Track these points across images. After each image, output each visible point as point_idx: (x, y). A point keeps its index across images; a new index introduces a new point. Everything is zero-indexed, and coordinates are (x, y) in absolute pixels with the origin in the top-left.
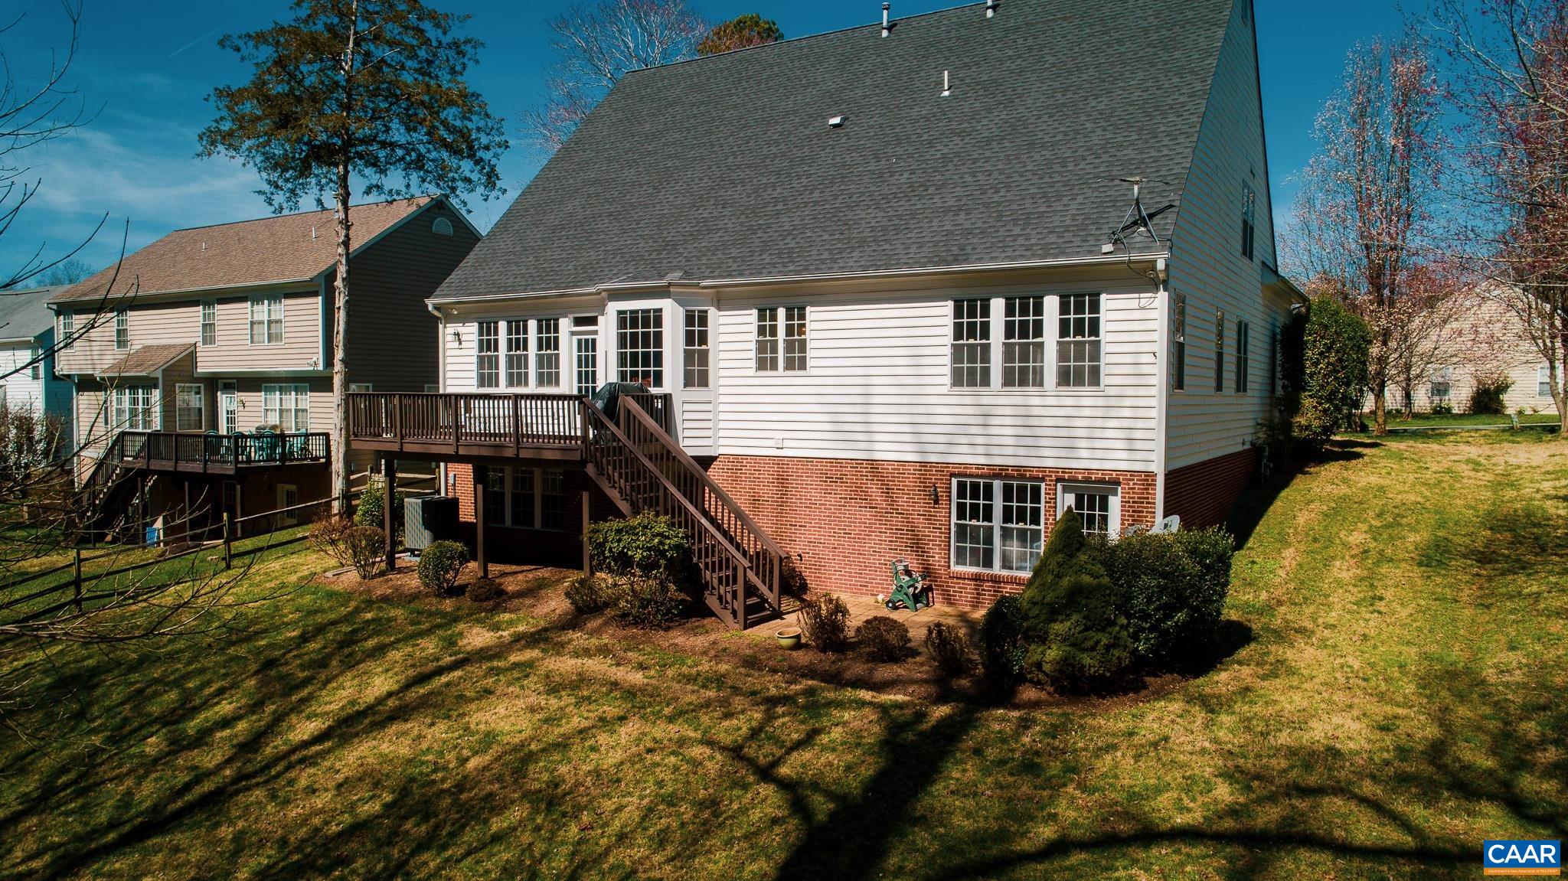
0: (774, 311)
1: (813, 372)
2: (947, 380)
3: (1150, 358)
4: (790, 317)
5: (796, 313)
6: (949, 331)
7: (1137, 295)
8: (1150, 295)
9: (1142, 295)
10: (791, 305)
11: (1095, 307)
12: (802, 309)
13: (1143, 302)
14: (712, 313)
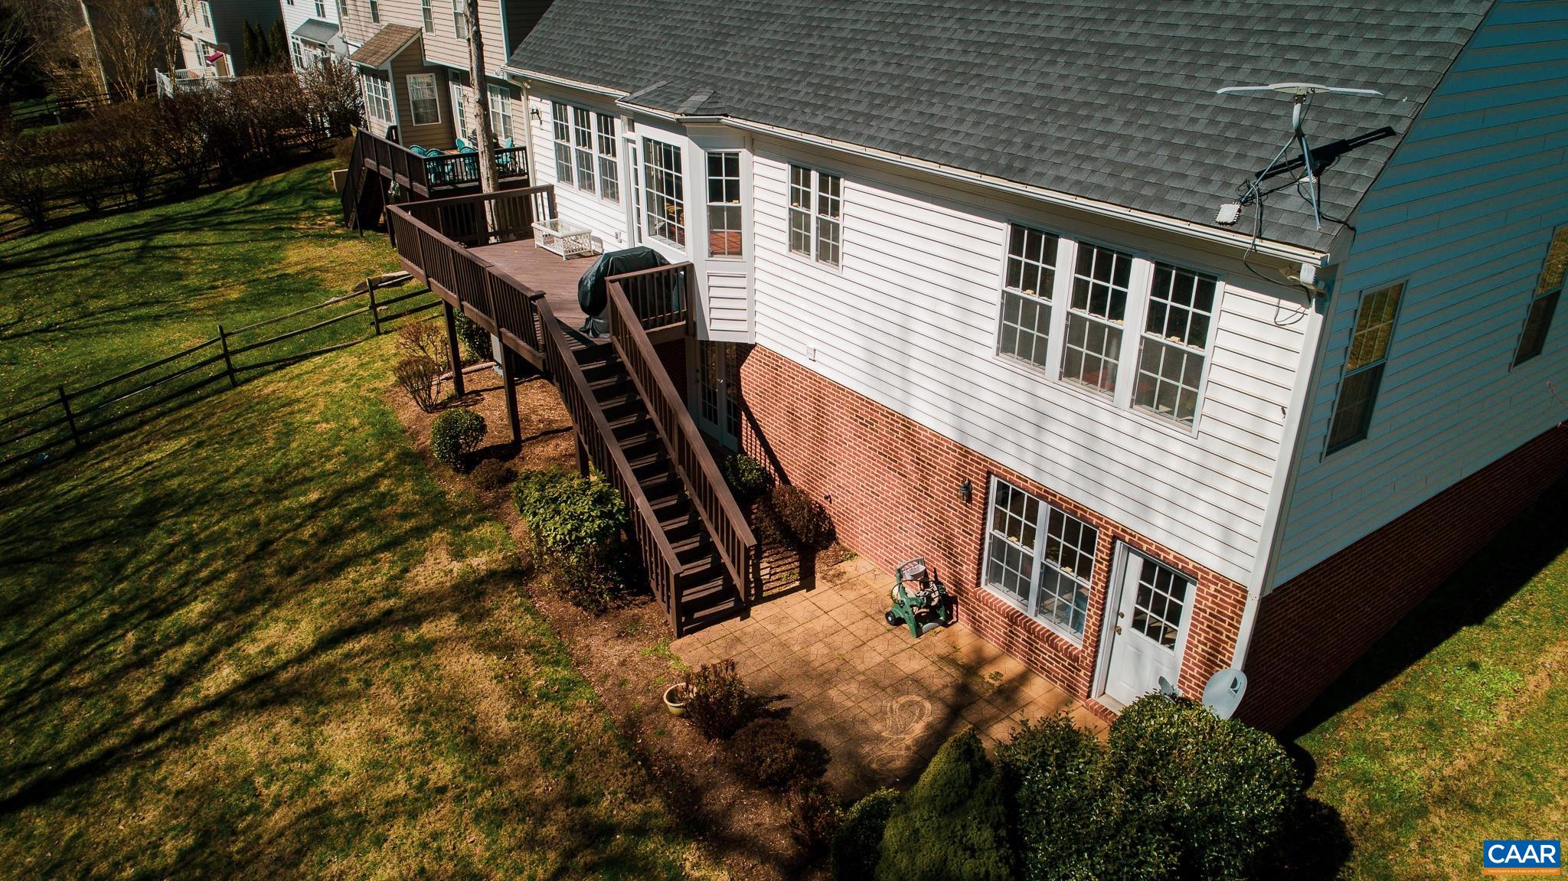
0: (807, 171)
1: (847, 273)
2: (992, 341)
3: (1275, 415)
4: (823, 187)
5: (830, 183)
6: (1001, 268)
7: (1275, 300)
8: (1296, 306)
9: (1284, 303)
10: (827, 171)
11: (1205, 300)
12: (836, 179)
13: (1283, 315)
14: (745, 156)
